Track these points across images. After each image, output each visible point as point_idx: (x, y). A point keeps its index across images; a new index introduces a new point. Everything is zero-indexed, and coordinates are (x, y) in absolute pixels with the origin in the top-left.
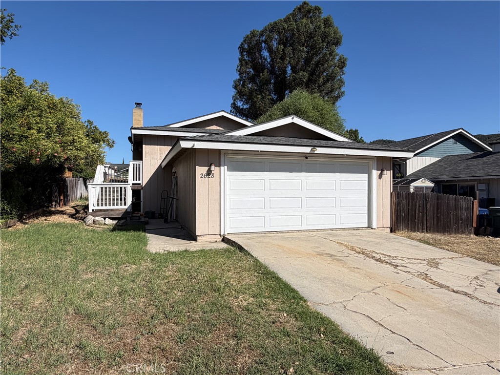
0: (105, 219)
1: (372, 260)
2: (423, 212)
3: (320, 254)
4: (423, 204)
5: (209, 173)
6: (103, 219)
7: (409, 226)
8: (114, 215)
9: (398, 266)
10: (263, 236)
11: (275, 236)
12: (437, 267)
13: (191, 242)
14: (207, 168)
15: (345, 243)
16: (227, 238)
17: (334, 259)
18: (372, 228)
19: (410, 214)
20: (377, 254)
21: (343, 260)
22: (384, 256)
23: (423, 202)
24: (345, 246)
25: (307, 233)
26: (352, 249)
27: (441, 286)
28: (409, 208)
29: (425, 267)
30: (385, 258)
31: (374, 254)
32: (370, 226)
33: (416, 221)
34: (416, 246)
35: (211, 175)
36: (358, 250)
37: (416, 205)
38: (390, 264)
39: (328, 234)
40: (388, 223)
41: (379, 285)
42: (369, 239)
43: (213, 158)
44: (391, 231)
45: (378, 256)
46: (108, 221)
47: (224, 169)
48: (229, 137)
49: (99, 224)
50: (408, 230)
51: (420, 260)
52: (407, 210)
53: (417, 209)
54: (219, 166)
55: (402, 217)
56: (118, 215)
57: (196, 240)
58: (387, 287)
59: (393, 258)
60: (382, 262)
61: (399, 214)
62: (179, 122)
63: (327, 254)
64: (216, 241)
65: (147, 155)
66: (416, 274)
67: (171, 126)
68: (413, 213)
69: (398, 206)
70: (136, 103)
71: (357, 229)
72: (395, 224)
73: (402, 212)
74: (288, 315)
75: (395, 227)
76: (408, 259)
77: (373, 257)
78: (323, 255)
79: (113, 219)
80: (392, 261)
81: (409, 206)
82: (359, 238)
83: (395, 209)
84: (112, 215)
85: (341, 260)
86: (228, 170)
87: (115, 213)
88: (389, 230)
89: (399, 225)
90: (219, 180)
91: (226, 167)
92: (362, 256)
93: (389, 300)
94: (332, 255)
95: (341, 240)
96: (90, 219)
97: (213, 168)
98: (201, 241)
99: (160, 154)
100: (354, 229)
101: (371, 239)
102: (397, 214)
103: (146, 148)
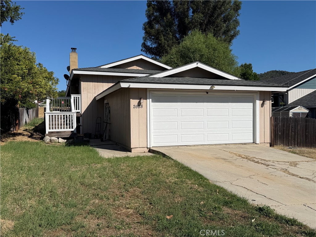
0: (58, 138)
1: (253, 162)
2: (295, 132)
3: (217, 158)
4: (295, 126)
5: (139, 104)
6: (57, 139)
7: (285, 142)
8: (64, 136)
9: (269, 165)
10: (177, 148)
11: (185, 148)
12: (295, 166)
13: (128, 152)
14: (138, 101)
15: (235, 152)
16: (152, 150)
17: (226, 161)
18: (256, 144)
19: (285, 133)
20: (257, 159)
21: (232, 162)
22: (261, 160)
23: (295, 124)
24: (235, 154)
25: (208, 147)
26: (240, 156)
27: (293, 175)
28: (284, 129)
29: (287, 166)
30: (261, 161)
31: (254, 159)
32: (254, 142)
33: (290, 138)
34: (285, 155)
35: (141, 106)
36: (243, 156)
37: (290, 127)
38: (264, 164)
39: (223, 147)
40: (268, 140)
41: (254, 174)
42: (253, 150)
43: (142, 94)
44: (271, 146)
45: (256, 160)
46: (61, 140)
47: (149, 101)
48: (152, 79)
49: (54, 142)
50: (283, 145)
51: (286, 162)
52: (283, 131)
53: (290, 130)
54: (146, 99)
55: (279, 135)
56: (67, 136)
57: (131, 152)
58: (259, 175)
59: (267, 161)
60: (259, 163)
61: (276, 133)
62: (108, 64)
63: (221, 158)
64: (145, 152)
65: (84, 90)
66: (279, 170)
67: (102, 67)
68: (287, 132)
69: (276, 127)
70: (72, 48)
71: (245, 144)
72: (273, 140)
73: (279, 131)
74: (198, 186)
75: (273, 143)
76: (277, 161)
77: (253, 161)
78: (219, 159)
79: (64, 138)
80: (266, 163)
81: (284, 127)
82: (246, 150)
83: (273, 130)
84: (63, 135)
85: (231, 162)
86: (152, 102)
87: (65, 134)
88: (269, 145)
89: (276, 141)
90: (146, 110)
91: (151, 100)
92: (246, 160)
93: (259, 181)
94: (225, 159)
95: (232, 151)
96: (47, 138)
97: (142, 101)
98: (134, 152)
99: (95, 89)
100: (242, 144)
101: (254, 150)
102: (275, 133)
103: (84, 85)
